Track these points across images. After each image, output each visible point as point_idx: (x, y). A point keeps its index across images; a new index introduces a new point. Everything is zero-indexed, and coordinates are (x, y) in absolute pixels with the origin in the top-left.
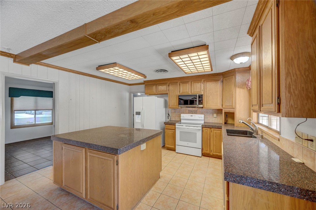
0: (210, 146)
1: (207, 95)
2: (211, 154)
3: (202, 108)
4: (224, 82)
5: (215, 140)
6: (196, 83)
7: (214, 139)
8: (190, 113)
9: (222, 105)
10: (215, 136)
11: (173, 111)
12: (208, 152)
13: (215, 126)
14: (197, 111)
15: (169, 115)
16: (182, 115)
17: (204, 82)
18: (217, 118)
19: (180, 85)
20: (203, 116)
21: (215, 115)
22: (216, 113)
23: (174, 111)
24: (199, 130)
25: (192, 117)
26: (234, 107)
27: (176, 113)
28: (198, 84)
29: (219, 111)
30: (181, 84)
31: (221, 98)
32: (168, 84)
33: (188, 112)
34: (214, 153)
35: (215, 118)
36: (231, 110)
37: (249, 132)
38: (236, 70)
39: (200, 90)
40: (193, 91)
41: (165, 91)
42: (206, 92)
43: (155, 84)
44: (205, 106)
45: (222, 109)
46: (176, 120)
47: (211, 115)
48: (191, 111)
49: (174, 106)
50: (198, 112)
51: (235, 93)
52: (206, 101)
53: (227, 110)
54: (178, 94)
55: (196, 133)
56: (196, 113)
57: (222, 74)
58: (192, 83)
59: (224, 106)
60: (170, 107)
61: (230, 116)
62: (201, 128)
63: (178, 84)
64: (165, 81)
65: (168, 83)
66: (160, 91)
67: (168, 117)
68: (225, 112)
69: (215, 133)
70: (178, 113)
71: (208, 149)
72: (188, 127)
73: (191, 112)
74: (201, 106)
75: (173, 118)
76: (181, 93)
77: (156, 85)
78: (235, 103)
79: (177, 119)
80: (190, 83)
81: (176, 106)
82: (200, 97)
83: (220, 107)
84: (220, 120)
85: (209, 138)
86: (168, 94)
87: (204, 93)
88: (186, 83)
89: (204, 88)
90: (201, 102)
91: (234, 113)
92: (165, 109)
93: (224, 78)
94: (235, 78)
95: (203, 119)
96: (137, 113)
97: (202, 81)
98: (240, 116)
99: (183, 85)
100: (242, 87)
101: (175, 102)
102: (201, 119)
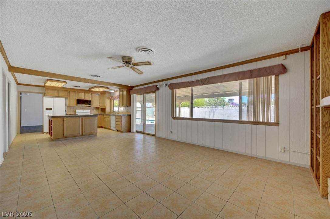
1: (93, 100)
6: (87, 93)
11: (69, 108)
16: (76, 110)
18: (95, 112)
19: (77, 93)
20: (89, 110)
21: (95, 110)
26: (105, 106)
29: (97, 108)
31: (99, 102)
32: (68, 91)
36: (104, 108)
38: (107, 92)
39: (89, 98)
40: (85, 98)
41: (66, 95)
43: (57, 90)
44: (92, 106)
47: (93, 110)
51: (106, 101)
52: (93, 103)
53: (102, 108)
54: (76, 98)
56: (85, 109)
57: (100, 92)
58: (85, 93)
60: (70, 105)
61: (103, 110)
64: (66, 89)
66: (62, 95)
70: (74, 109)
76: (78, 98)
78: (106, 104)
82: (90, 101)
83: (99, 106)
84: (97, 112)
86: (68, 97)
87: (91, 99)
88: (81, 93)
89: (92, 97)
90: (90, 104)
93: (101, 94)
96: (47, 109)
97: (91, 93)
98: (108, 110)
99: (79, 93)
100: (108, 99)
101: (74, 102)
102: (88, 112)
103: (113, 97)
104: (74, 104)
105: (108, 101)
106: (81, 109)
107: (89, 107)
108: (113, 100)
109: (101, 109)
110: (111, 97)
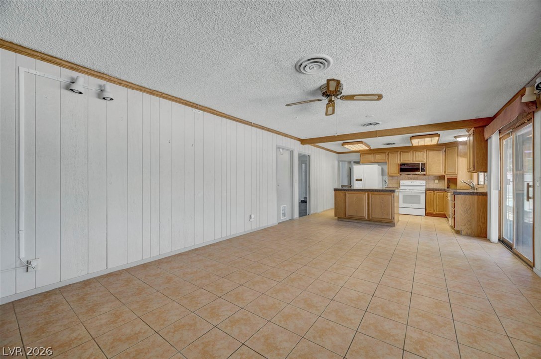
0: (433, 206)
1: (430, 163)
2: (434, 213)
3: (424, 174)
4: (447, 151)
5: (439, 201)
6: (418, 152)
7: (437, 200)
9: (445, 172)
10: (439, 198)
11: (391, 178)
12: (432, 211)
13: (440, 189)
15: (386, 182)
16: (401, 182)
17: (426, 151)
18: (439, 184)
19: (400, 154)
20: (424, 182)
21: (437, 181)
22: (438, 179)
23: (393, 178)
24: (423, 193)
25: (412, 183)
26: (457, 173)
27: (394, 180)
28: (420, 153)
29: (441, 178)
30: (401, 153)
31: (444, 165)
32: (387, 153)
33: (407, 179)
34: (438, 213)
35: (437, 184)
36: (454, 176)
39: (422, 159)
40: (414, 160)
41: (384, 159)
42: (428, 160)
43: (372, 153)
44: (427, 173)
45: (445, 175)
47: (433, 181)
49: (394, 173)
50: (419, 178)
51: (458, 161)
52: (428, 168)
53: (450, 176)
54: (399, 162)
55: (420, 196)
56: (416, 179)
57: (445, 144)
58: (414, 152)
59: (447, 173)
60: (389, 174)
61: (453, 181)
63: (399, 153)
64: (383, 150)
66: (379, 159)
67: (385, 184)
69: (439, 195)
70: (397, 180)
71: (432, 210)
72: (411, 191)
73: (412, 179)
74: (424, 173)
75: (391, 185)
76: (401, 161)
77: (374, 154)
78: (458, 169)
79: (395, 186)
80: (411, 152)
81: (396, 173)
82: (423, 164)
83: (443, 174)
84: (443, 185)
85: (432, 199)
86: (386, 162)
87: (426, 161)
88: (407, 152)
89: (426, 157)
90: (423, 170)
91: (456, 178)
92: (381, 177)
93: (447, 148)
94: (458, 148)
95: (425, 185)
96: (357, 180)
99: (404, 154)
101: (395, 169)
102: (422, 185)
104: (396, 171)
105: (462, 162)
106: (409, 179)
107: (424, 176)
109: (448, 178)
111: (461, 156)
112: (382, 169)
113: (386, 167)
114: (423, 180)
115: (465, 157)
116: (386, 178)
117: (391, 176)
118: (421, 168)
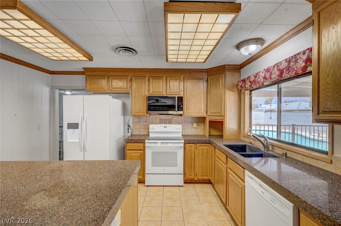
0: (194, 168)
1: (188, 97)
2: (196, 179)
3: (181, 115)
4: (209, 81)
5: (201, 160)
6: (173, 79)
7: (200, 158)
8: (162, 123)
9: (207, 112)
10: (202, 154)
11: (136, 120)
12: (192, 177)
13: (202, 140)
14: (171, 119)
15: (129, 126)
16: (151, 126)
17: (184, 79)
18: (197, 129)
19: (149, 80)
20: (179, 127)
21: (195, 125)
22: (196, 122)
23: (139, 119)
24: (181, 147)
25: (165, 128)
26: (223, 115)
27: (141, 123)
28: (176, 81)
29: (201, 120)
30: (151, 79)
31: (205, 102)
32: (129, 78)
33: (158, 121)
34: (200, 178)
35: (195, 129)
36: (218, 119)
37: (248, 146)
38: (226, 66)
39: (178, 91)
40: (168, 91)
41: (125, 88)
42: (187, 93)
43: (105, 76)
44: (185, 112)
45: (206, 116)
46: (141, 134)
47: (190, 125)
48: (164, 120)
49: (140, 112)
50: (173, 121)
51: (224, 96)
52: (187, 106)
53: (213, 118)
54: (147, 94)
55: (177, 152)
56: (170, 122)
57: (206, 71)
58: (168, 79)
59: (209, 113)
60: (133, 113)
61: (217, 126)
62: (183, 145)
63: (147, 79)
64: (124, 72)
65: (130, 76)
66: (116, 88)
67: (128, 130)
68: (209, 121)
69: (202, 149)
70: (145, 123)
71: (193, 173)
72: (164, 145)
73: (164, 122)
74: (181, 112)
75: (139, 131)
76: (150, 93)
77: (108, 78)
78: (224, 109)
79: (143, 132)
80: (164, 79)
81: (143, 113)
82: (181, 99)
83: (204, 115)
84: (201, 131)
85: (193, 157)
86: (129, 93)
87: (184, 95)
88: (158, 79)
89: (184, 88)
90: (180, 108)
91: (223, 122)
92: (122, 117)
93: (210, 76)
94: (225, 77)
95: (181, 130)
97: (182, 78)
98: (231, 125)
99: (154, 80)
100: (231, 89)
101: (142, 106)
102: (178, 131)
103: (252, 79)
105: (230, 98)
106: (161, 122)
107: (180, 117)
108: (247, 92)
109: (210, 122)
110: (244, 81)
111: (228, 89)
112: (124, 106)
113: (128, 102)
114: (178, 123)
115: (234, 91)
116: (130, 119)
117: (137, 116)
118: (178, 105)
